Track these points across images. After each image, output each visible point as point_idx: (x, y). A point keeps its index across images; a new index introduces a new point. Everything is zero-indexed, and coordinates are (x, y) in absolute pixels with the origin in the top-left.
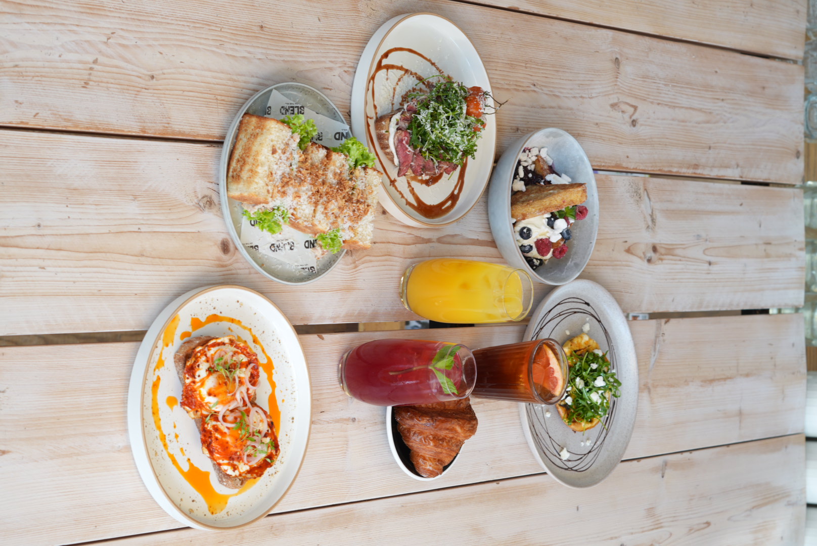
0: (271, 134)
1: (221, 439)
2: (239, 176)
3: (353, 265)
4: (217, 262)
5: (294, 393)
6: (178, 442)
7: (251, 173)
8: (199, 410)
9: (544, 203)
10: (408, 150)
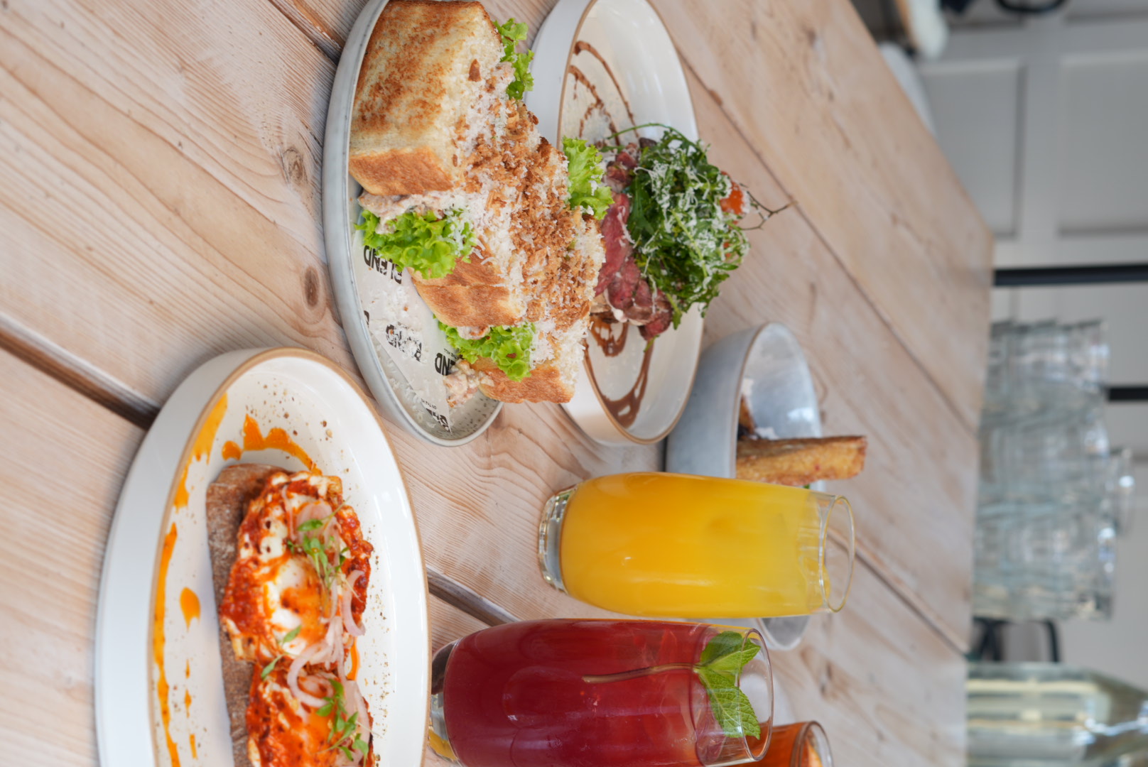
0: (473, 34)
1: (289, 731)
2: (383, 117)
3: (484, 461)
4: (294, 316)
5: (386, 697)
6: (188, 715)
7: (423, 107)
8: (256, 638)
9: (778, 465)
10: (624, 237)
